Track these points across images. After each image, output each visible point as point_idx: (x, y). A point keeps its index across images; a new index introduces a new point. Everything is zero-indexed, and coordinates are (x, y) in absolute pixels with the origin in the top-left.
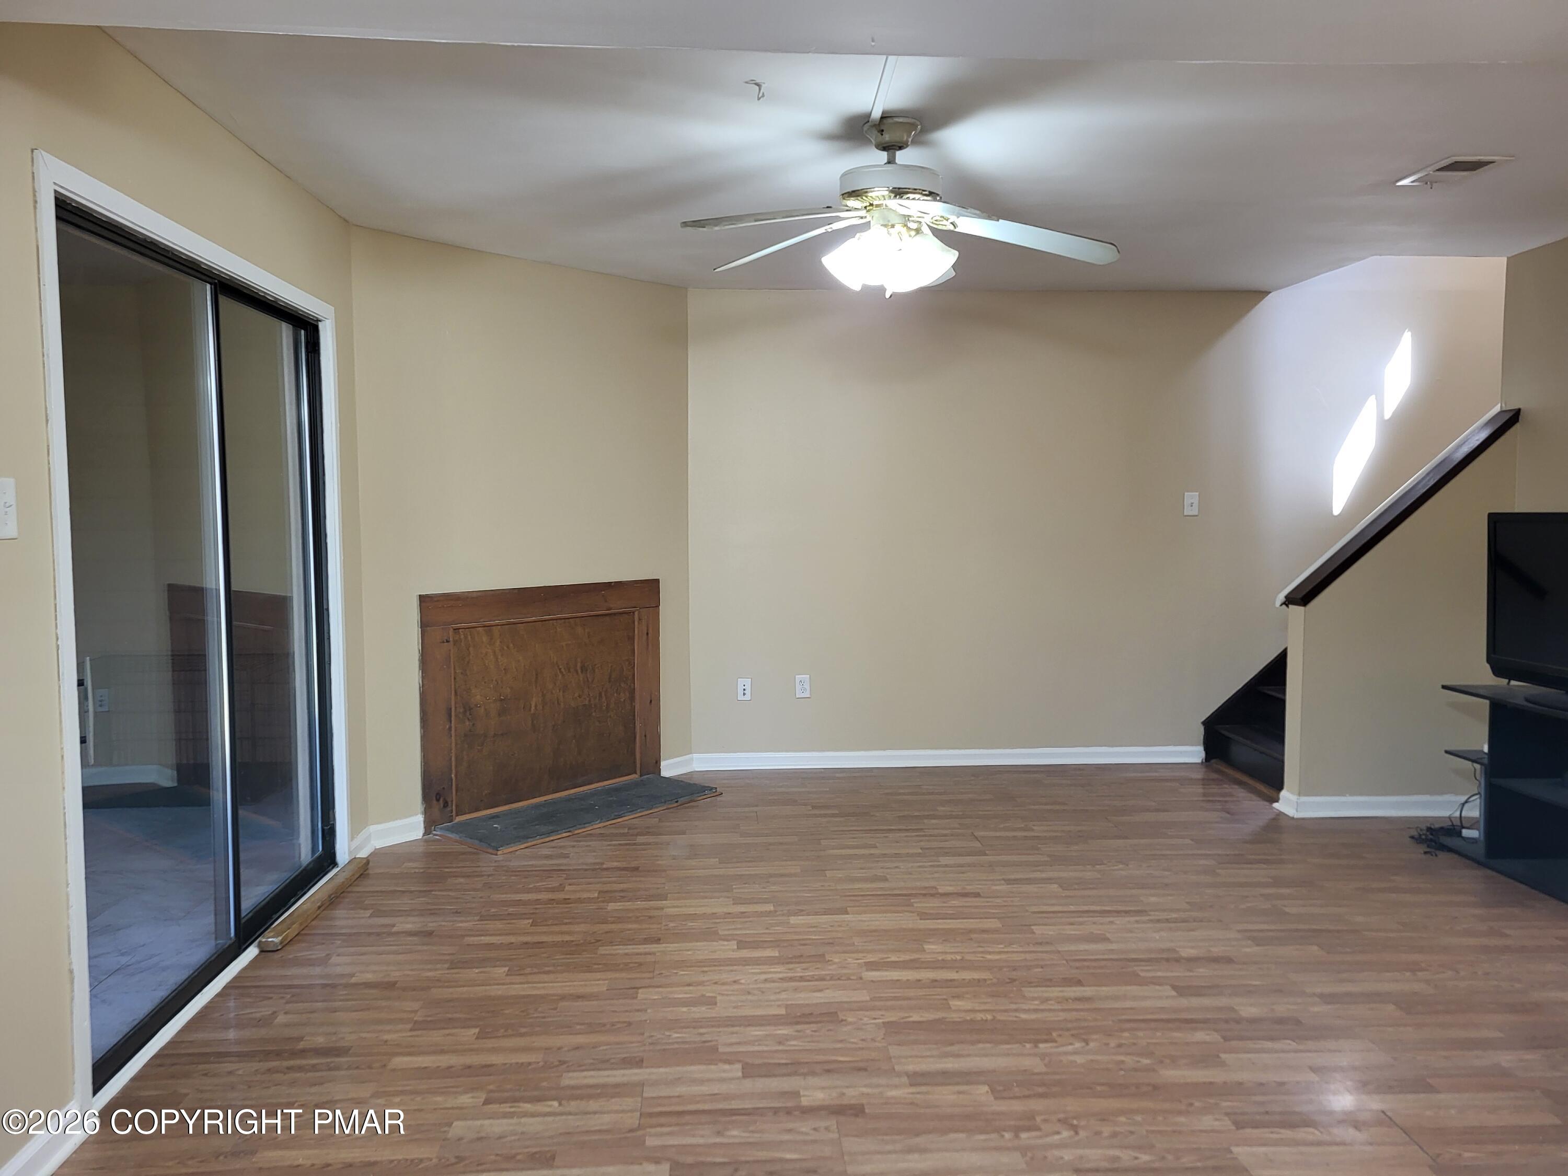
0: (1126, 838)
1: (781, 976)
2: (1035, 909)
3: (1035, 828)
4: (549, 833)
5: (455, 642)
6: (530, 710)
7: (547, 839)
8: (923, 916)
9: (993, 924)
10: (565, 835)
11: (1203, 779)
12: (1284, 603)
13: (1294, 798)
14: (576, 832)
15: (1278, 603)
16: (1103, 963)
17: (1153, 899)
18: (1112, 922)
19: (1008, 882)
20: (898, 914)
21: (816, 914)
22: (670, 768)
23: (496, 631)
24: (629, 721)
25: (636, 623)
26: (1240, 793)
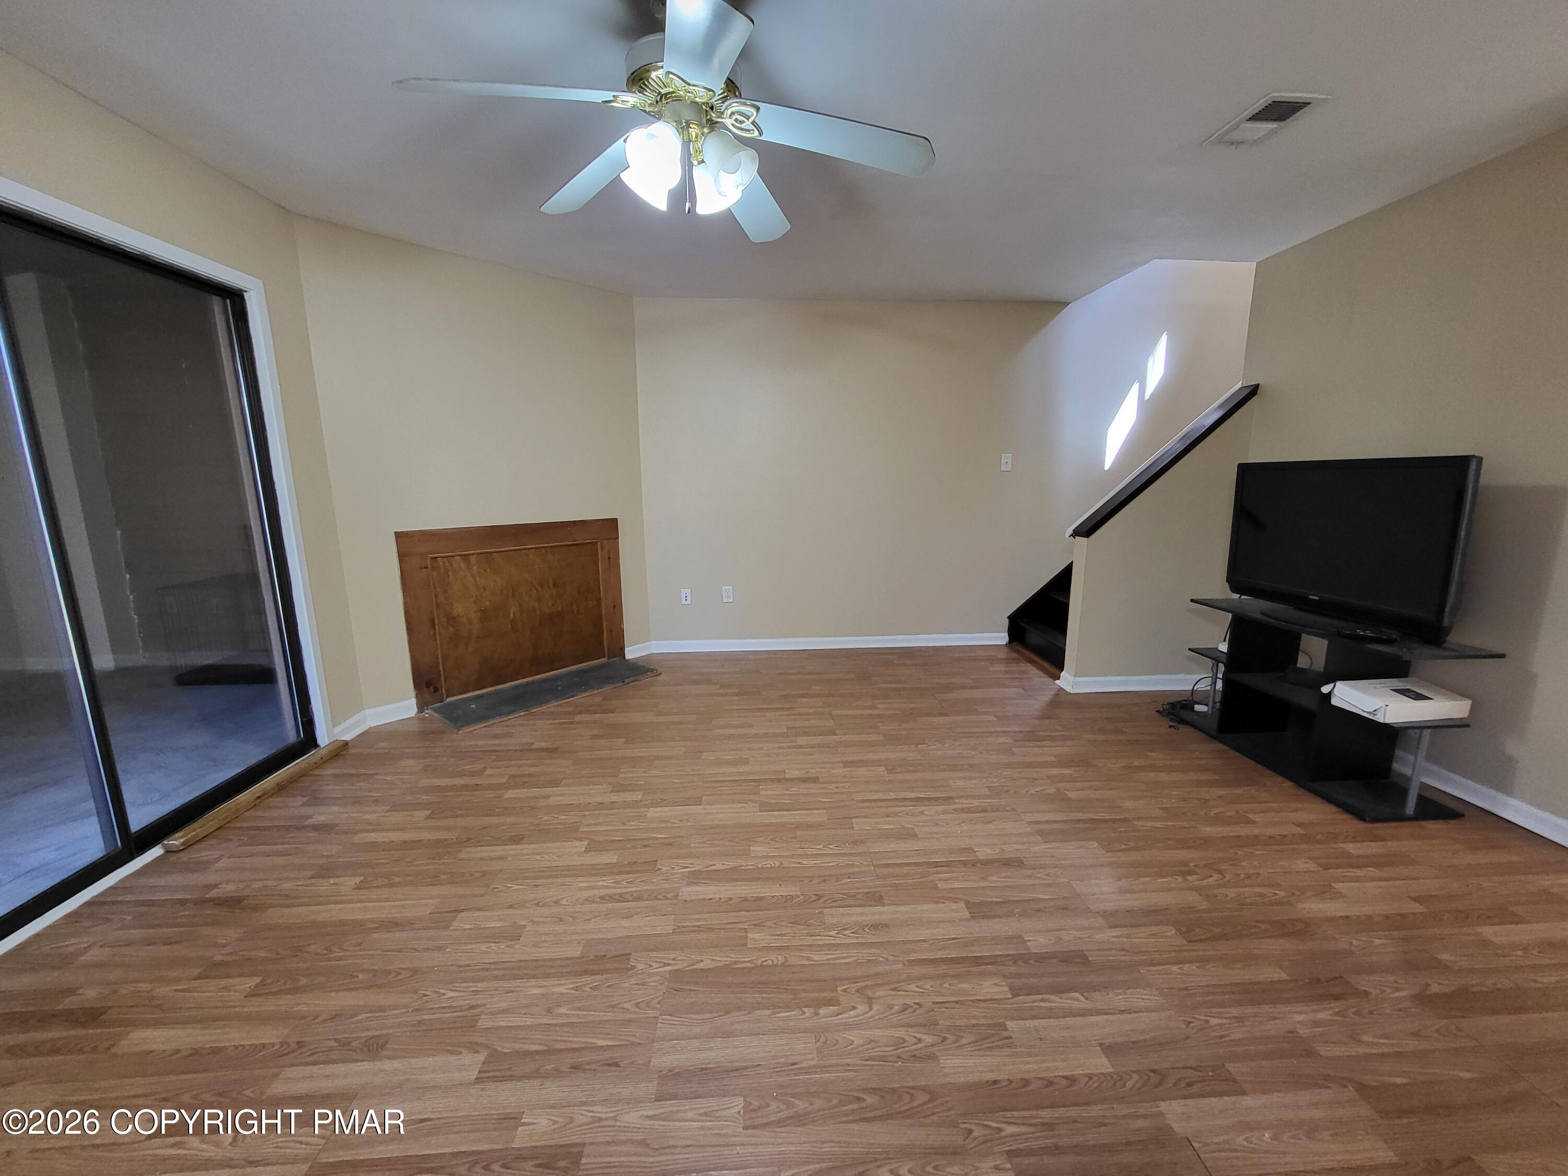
0: (946, 715)
1: (603, 892)
2: (860, 797)
3: (879, 706)
4: (508, 713)
5: (433, 568)
6: (509, 617)
7: (505, 719)
8: (766, 807)
9: (819, 816)
10: (522, 714)
11: (1006, 659)
12: (1072, 535)
13: (1071, 678)
14: (533, 711)
15: (1067, 534)
16: (906, 870)
17: (961, 783)
18: (922, 813)
19: (846, 764)
20: (742, 805)
21: (675, 804)
22: (632, 653)
23: (473, 559)
24: (597, 622)
25: (599, 551)
26: (1033, 671)
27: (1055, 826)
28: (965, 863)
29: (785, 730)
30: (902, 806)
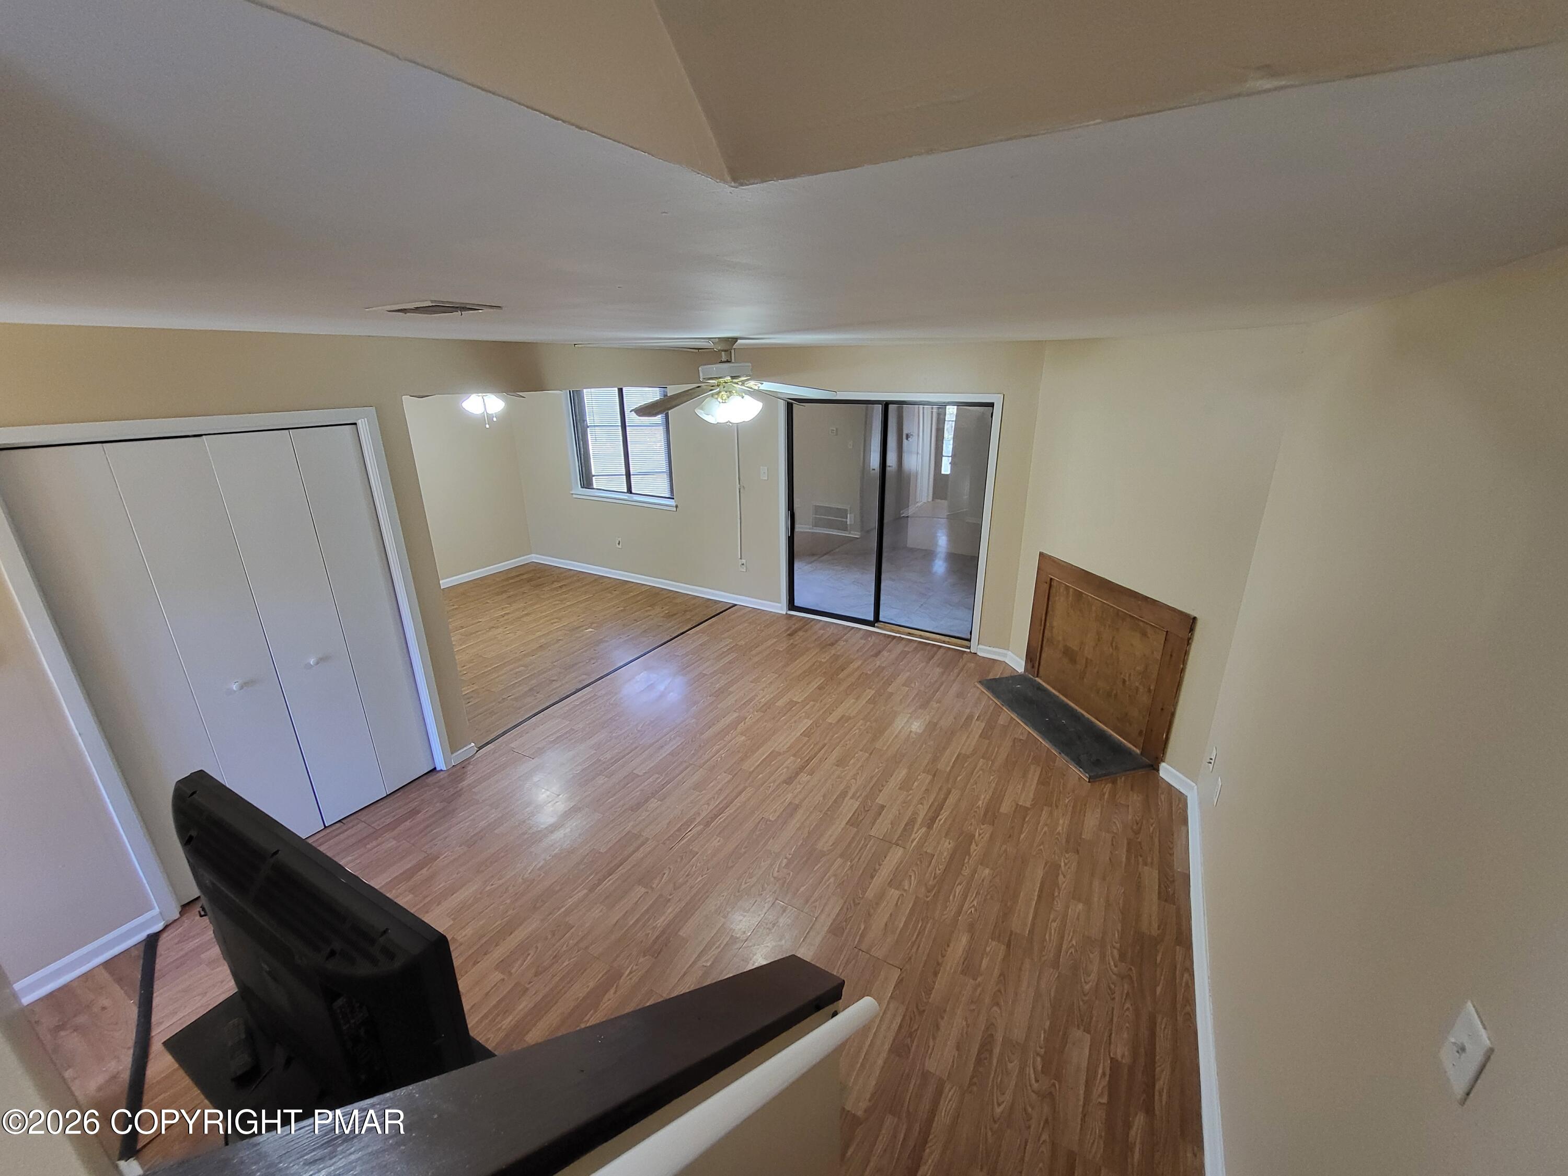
5: (1050, 585)
22: (1169, 774)
23: (1071, 591)
27: (632, 849)
28: (657, 792)
29: (880, 801)
30: (723, 800)
